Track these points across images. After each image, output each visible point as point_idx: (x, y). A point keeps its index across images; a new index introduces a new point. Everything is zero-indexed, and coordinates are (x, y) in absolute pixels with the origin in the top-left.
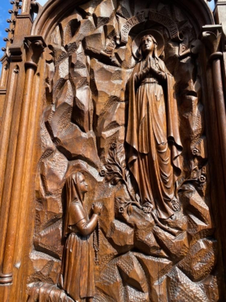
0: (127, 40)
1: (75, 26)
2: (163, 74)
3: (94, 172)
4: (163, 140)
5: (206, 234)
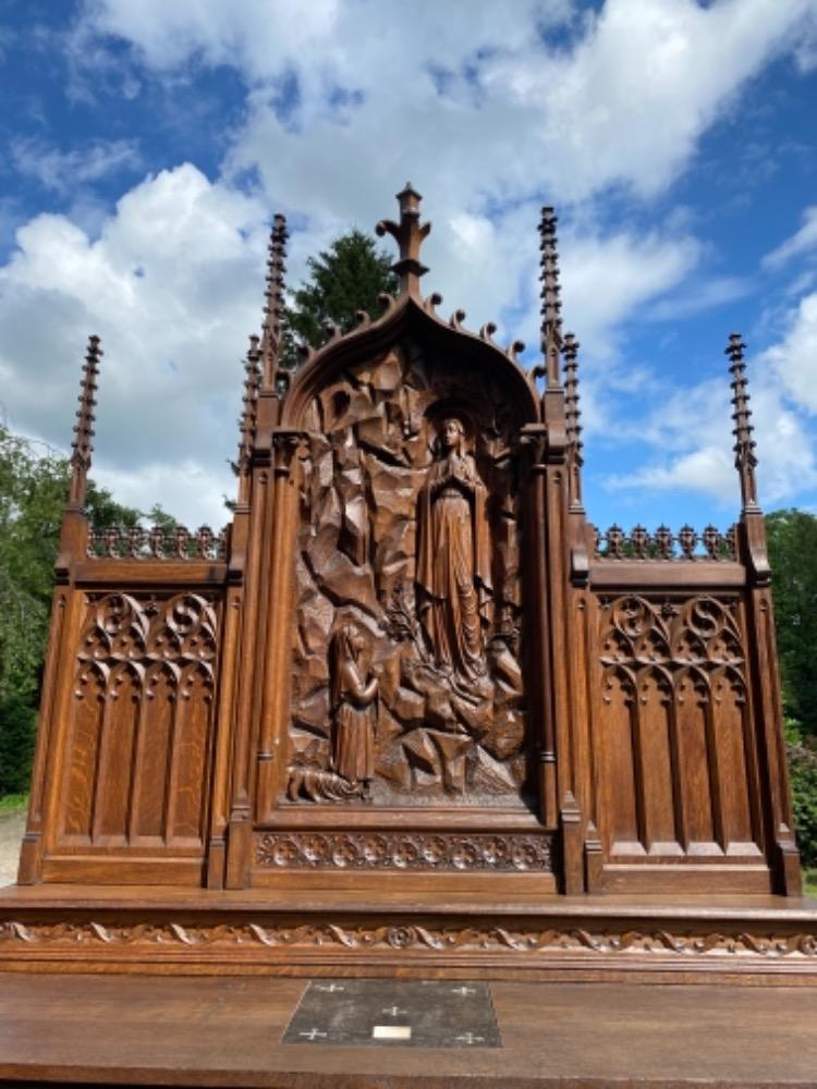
0: (420, 427)
1: (341, 402)
2: (471, 485)
3: (372, 624)
4: (467, 580)
5: (516, 704)
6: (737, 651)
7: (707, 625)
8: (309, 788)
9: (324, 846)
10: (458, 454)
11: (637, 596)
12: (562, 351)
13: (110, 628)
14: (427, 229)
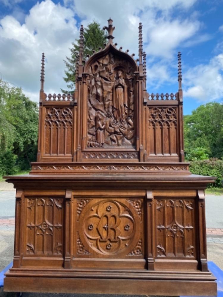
0: (113, 72)
1: (96, 67)
2: (124, 85)
3: (103, 114)
4: (123, 105)
5: (132, 129)
6: (175, 118)
7: (170, 113)
8: (92, 145)
9: (95, 155)
10: (121, 78)
11: (156, 107)
12: (143, 56)
13: (51, 114)
14: (114, 28)
